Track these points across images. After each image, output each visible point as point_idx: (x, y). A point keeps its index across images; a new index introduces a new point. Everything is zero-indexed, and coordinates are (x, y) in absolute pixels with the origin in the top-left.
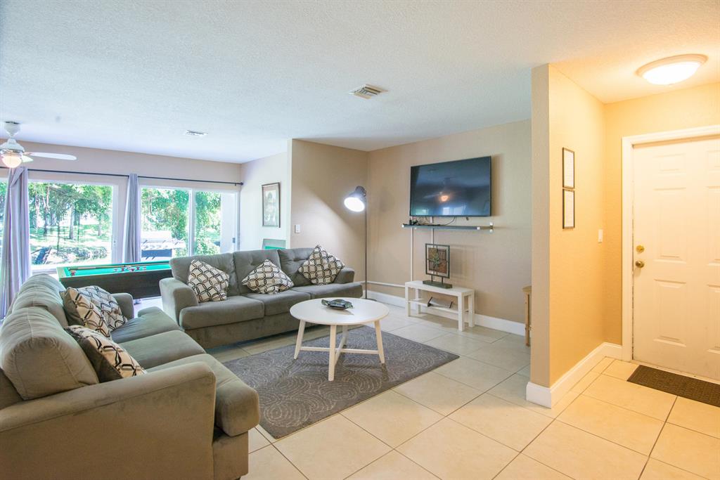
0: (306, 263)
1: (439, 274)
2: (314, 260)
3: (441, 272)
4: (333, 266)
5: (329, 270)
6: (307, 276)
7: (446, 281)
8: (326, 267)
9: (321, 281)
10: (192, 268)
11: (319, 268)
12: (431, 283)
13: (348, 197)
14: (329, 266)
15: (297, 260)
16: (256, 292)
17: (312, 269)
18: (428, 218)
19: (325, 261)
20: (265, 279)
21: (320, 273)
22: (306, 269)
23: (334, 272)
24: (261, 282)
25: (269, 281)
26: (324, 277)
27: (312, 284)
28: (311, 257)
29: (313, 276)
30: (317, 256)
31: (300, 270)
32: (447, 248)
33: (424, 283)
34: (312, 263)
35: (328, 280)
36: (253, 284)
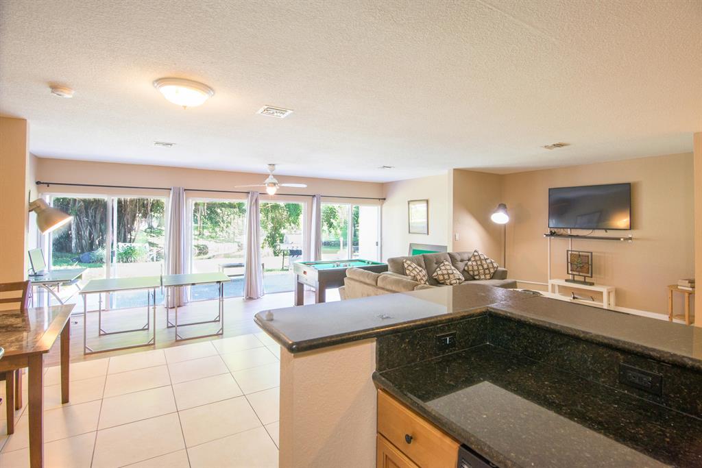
0: (470, 263)
1: (581, 274)
2: (476, 261)
3: (583, 273)
4: (491, 266)
5: (488, 269)
6: (471, 273)
7: (588, 280)
8: (485, 266)
9: (482, 277)
10: (406, 265)
11: (480, 268)
12: (574, 281)
13: (494, 212)
14: (488, 266)
15: (462, 261)
16: (443, 284)
17: (476, 268)
18: (566, 230)
19: (484, 262)
20: (448, 274)
21: (482, 271)
22: (471, 268)
23: (492, 271)
24: (446, 277)
25: (451, 276)
26: (485, 274)
27: (475, 279)
28: (473, 259)
29: (476, 273)
30: (477, 258)
31: (466, 268)
32: (590, 254)
33: (567, 281)
34: (474, 263)
35: (488, 277)
36: (441, 278)
